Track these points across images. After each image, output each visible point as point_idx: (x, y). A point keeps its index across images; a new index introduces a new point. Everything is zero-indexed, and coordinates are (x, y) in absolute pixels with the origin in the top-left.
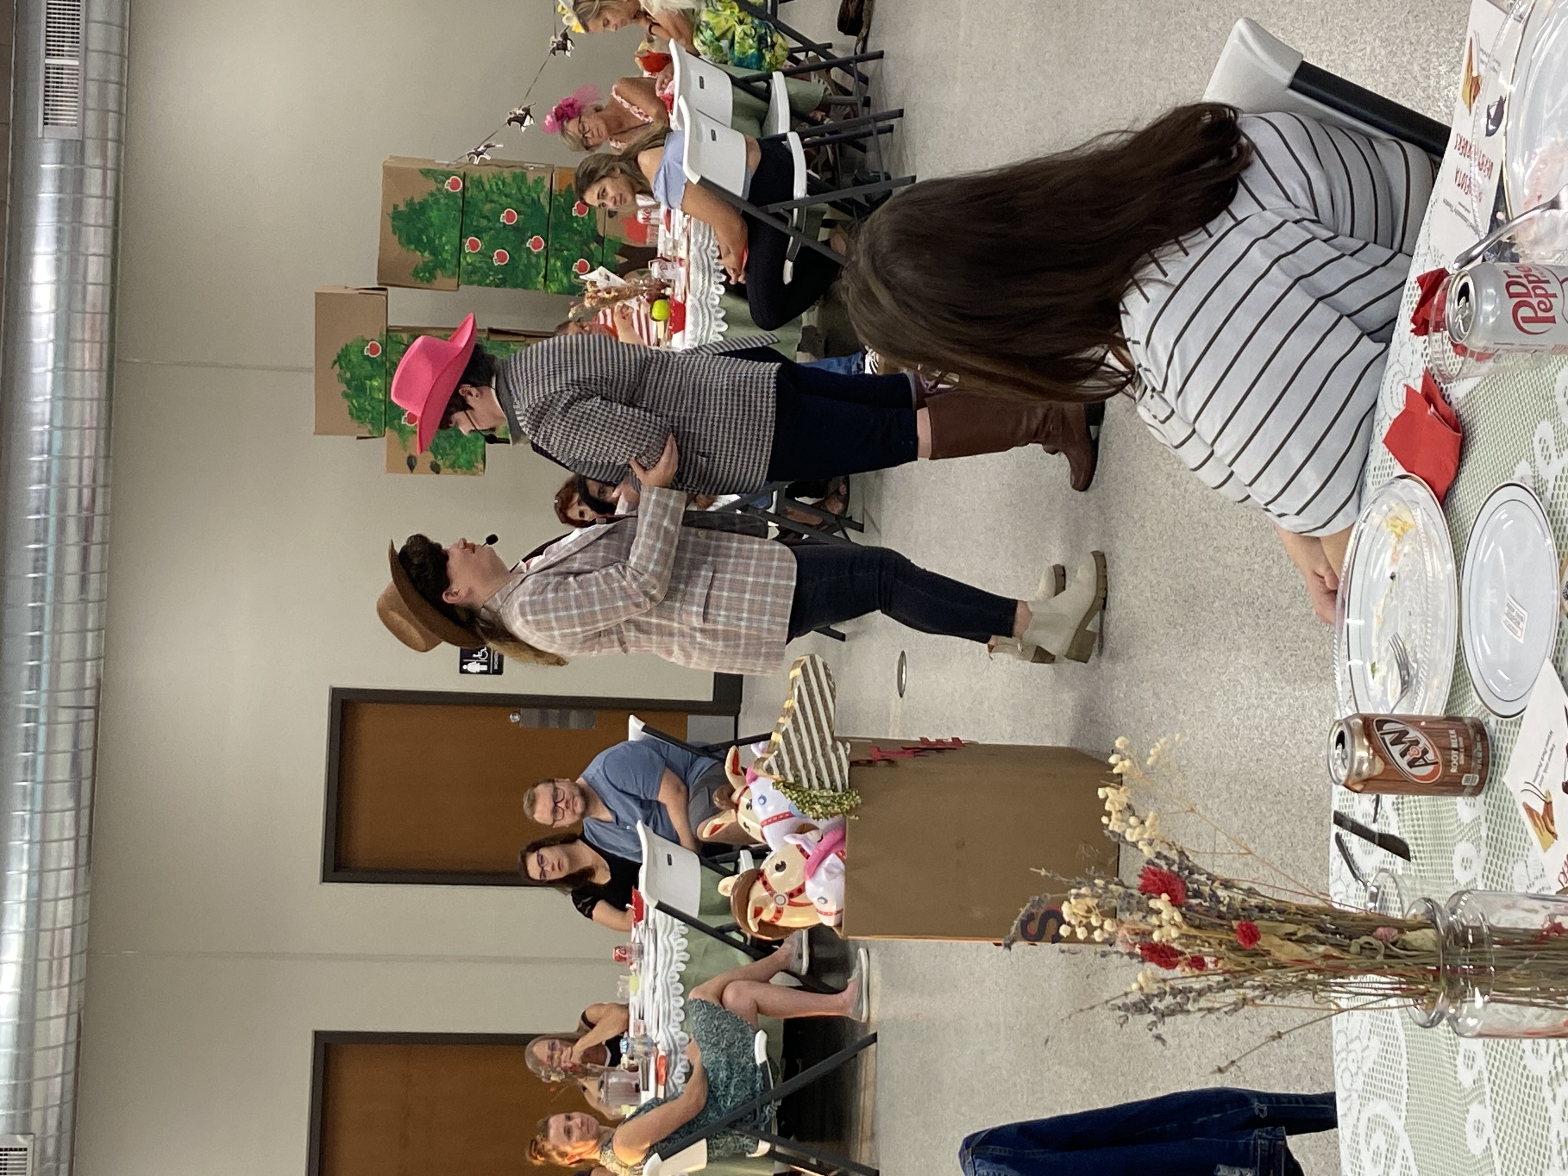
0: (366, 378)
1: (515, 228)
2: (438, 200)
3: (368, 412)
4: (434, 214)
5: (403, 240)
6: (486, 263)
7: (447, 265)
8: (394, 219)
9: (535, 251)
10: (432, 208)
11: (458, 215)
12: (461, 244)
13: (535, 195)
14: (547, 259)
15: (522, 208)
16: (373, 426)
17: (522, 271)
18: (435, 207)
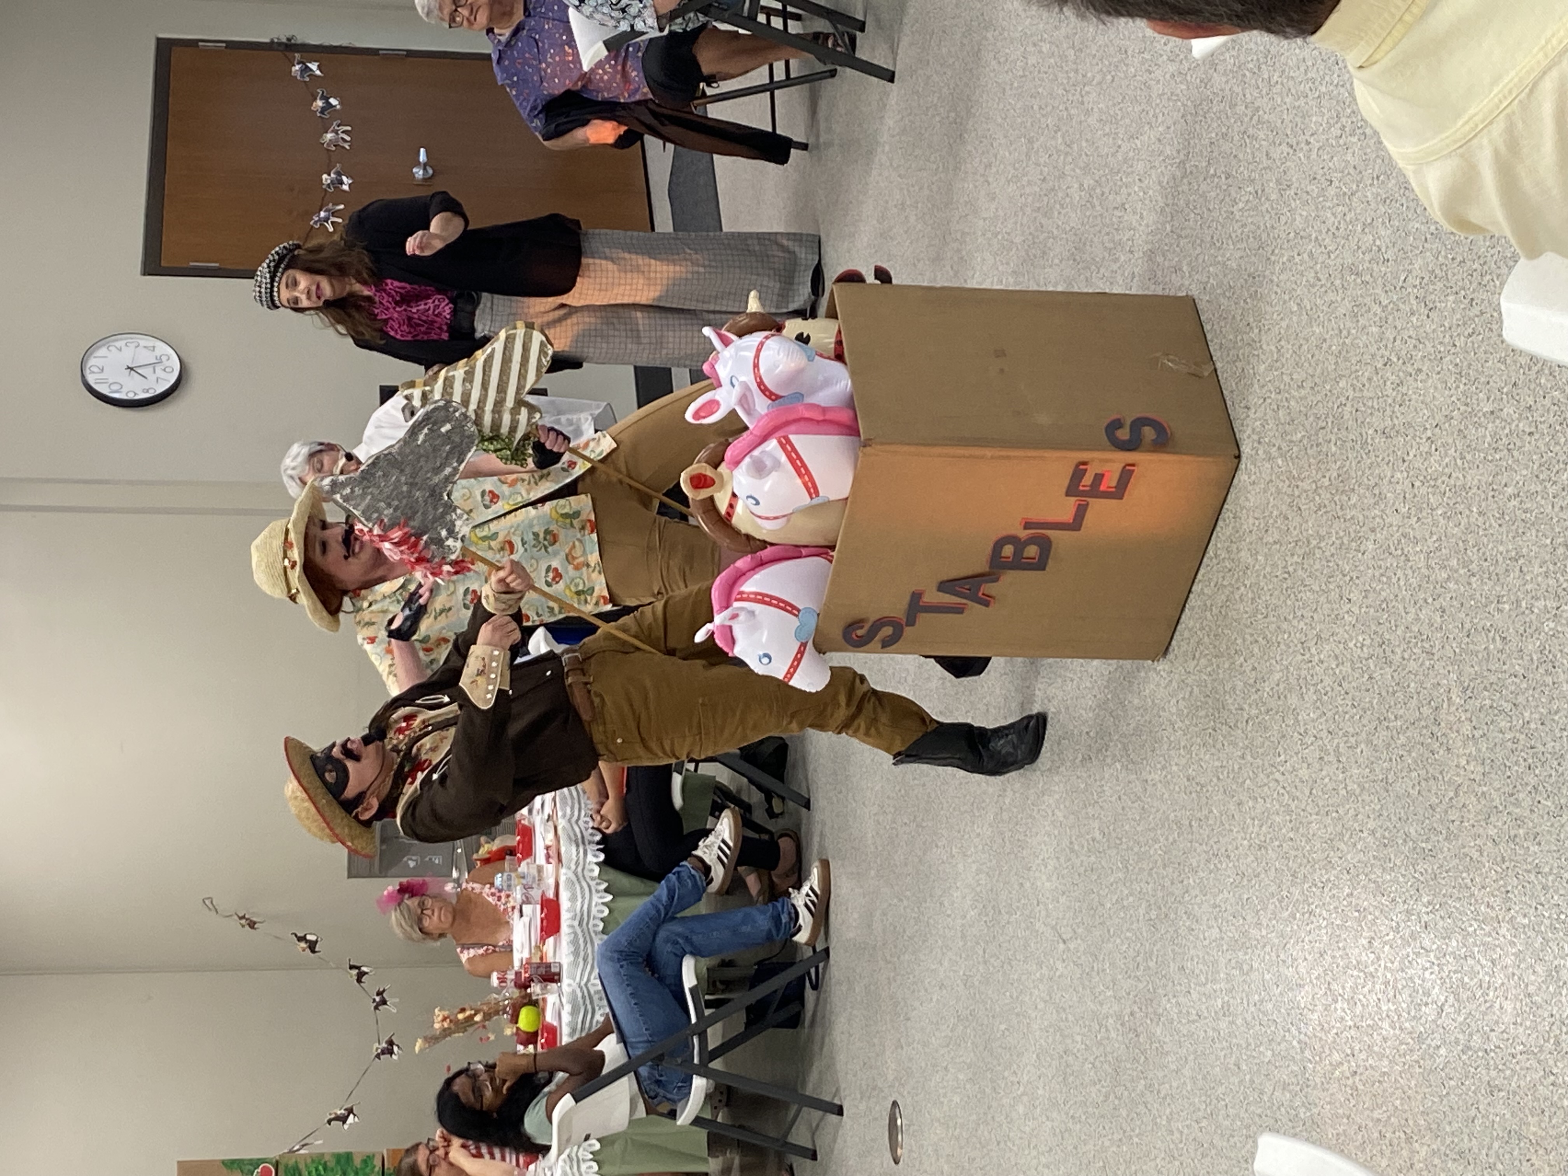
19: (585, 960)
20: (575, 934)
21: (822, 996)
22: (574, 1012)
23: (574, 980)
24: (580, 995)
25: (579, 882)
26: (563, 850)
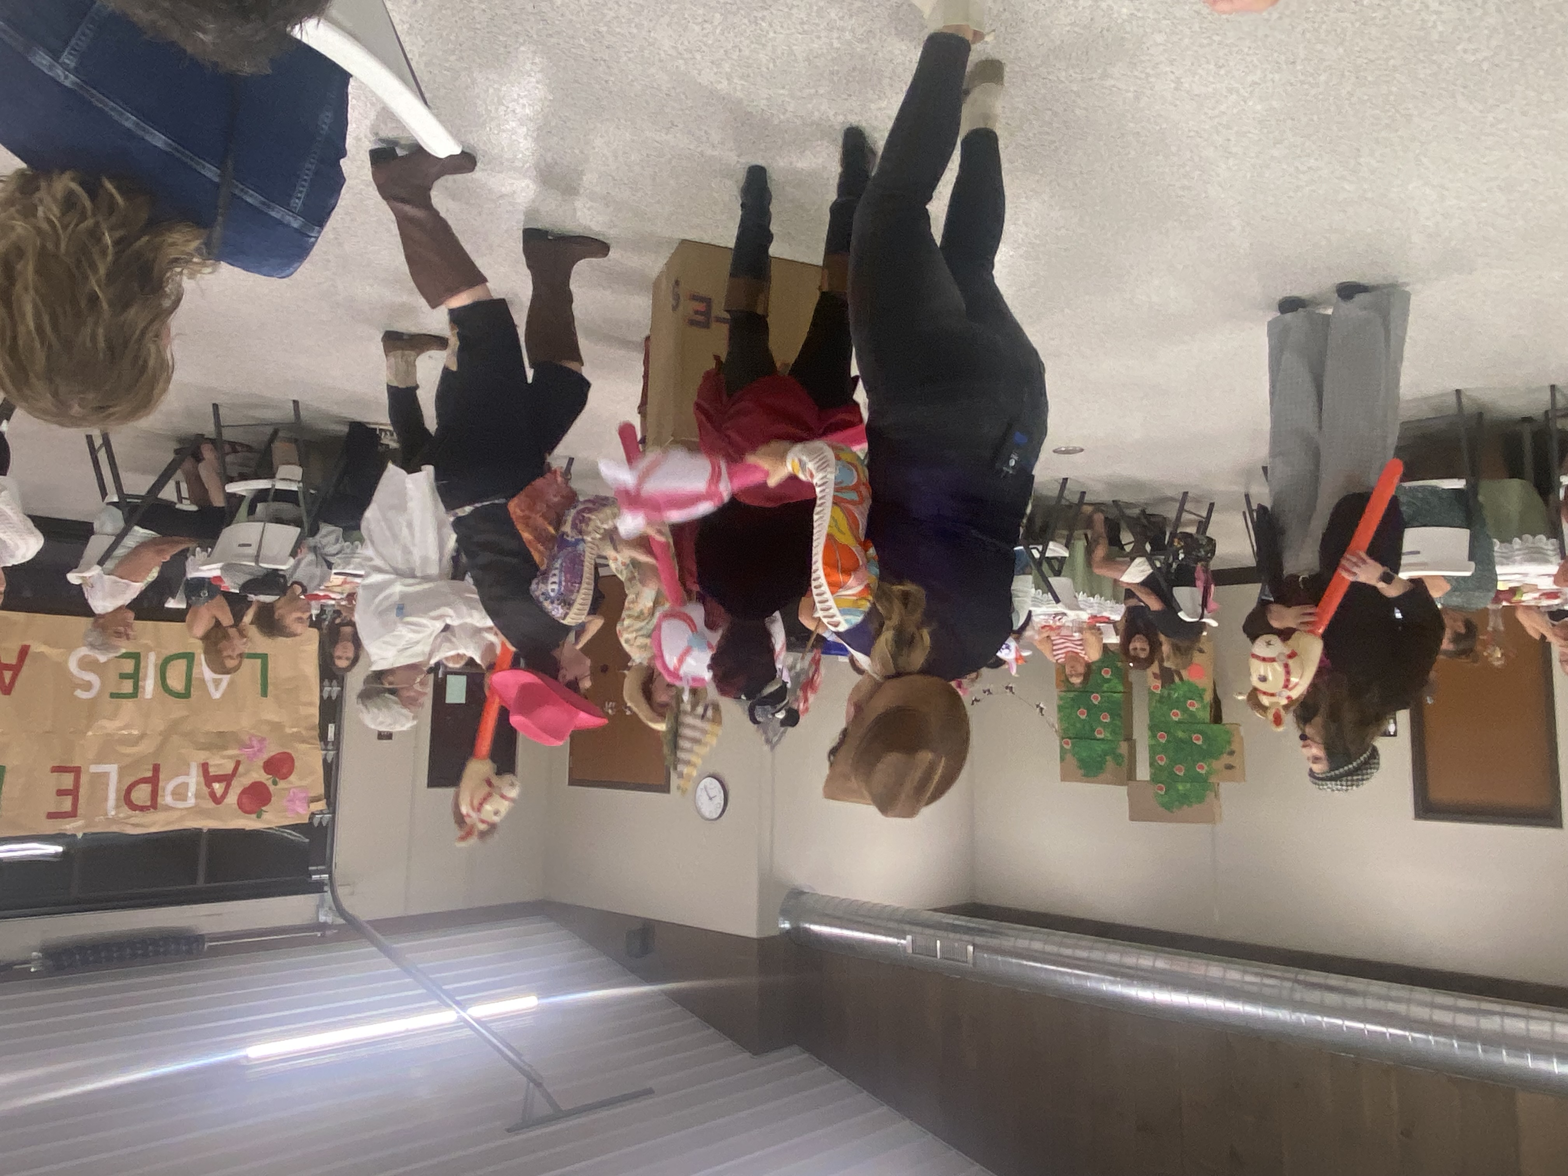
0: (1179, 794)
1: (1088, 711)
2: (1077, 752)
3: (1199, 792)
4: (1084, 755)
5: (1100, 771)
6: (1109, 726)
7: (1113, 747)
8: (1089, 776)
9: (1100, 699)
11: (1083, 741)
12: (1100, 739)
13: (1069, 700)
14: (1104, 692)
15: (1077, 707)
16: (1208, 790)
17: (1112, 706)
18: (1080, 754)
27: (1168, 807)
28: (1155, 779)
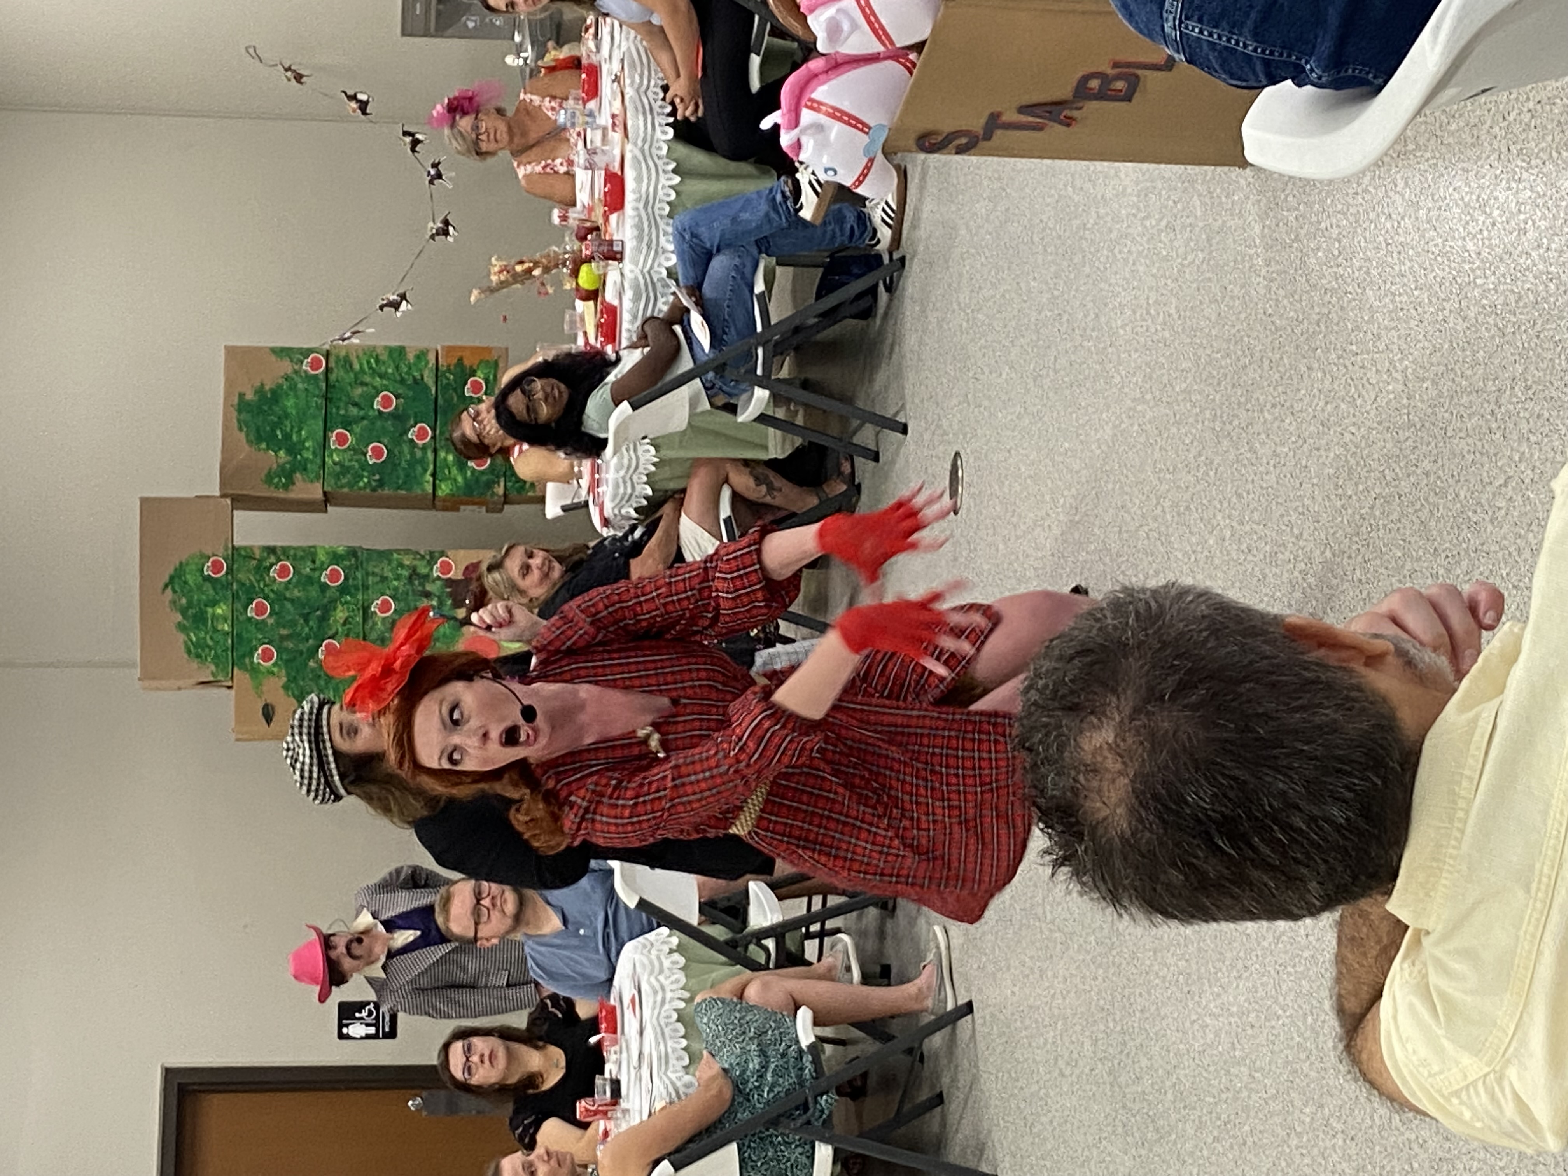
0: (206, 606)
1: (394, 416)
2: (296, 385)
3: (210, 648)
4: (289, 403)
5: (252, 437)
6: (357, 461)
7: (309, 466)
8: (240, 411)
9: (420, 443)
10: (288, 395)
11: (321, 401)
12: (326, 438)
13: (416, 374)
14: (435, 451)
15: (400, 391)
16: (217, 666)
17: (404, 469)
18: (292, 393)
19: (649, 246)
20: (639, 216)
21: (896, 301)
22: (636, 298)
23: (637, 265)
24: (642, 281)
25: (645, 160)
26: (629, 124)
27: (175, 580)
28: (236, 555)
